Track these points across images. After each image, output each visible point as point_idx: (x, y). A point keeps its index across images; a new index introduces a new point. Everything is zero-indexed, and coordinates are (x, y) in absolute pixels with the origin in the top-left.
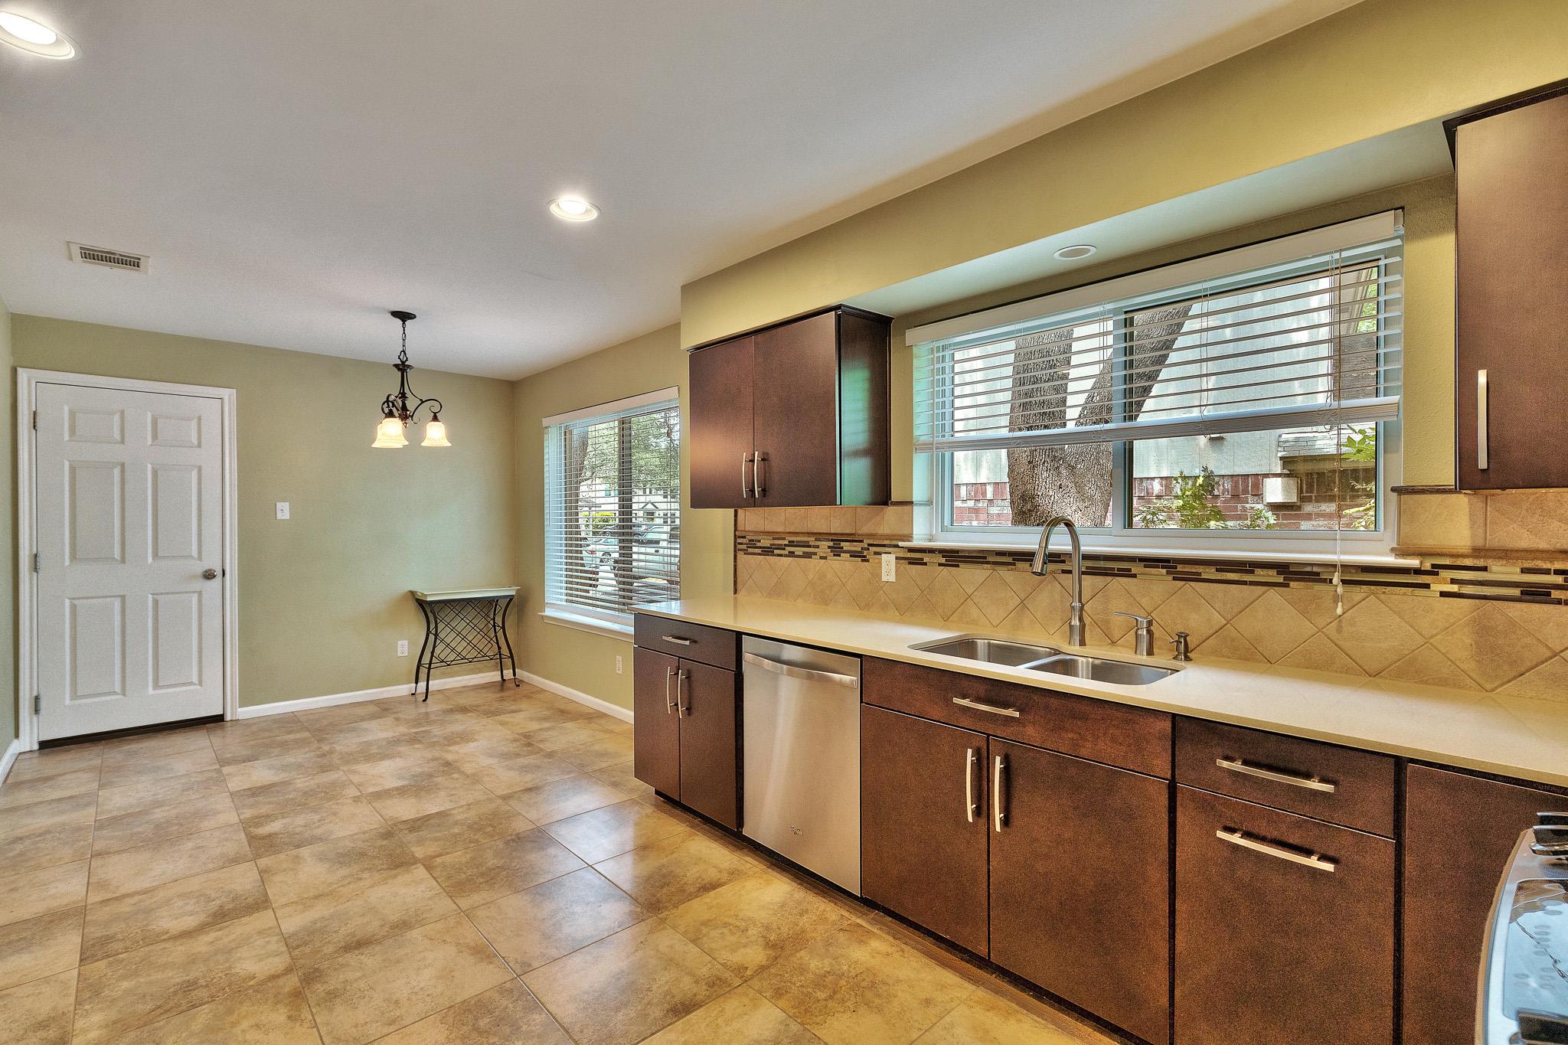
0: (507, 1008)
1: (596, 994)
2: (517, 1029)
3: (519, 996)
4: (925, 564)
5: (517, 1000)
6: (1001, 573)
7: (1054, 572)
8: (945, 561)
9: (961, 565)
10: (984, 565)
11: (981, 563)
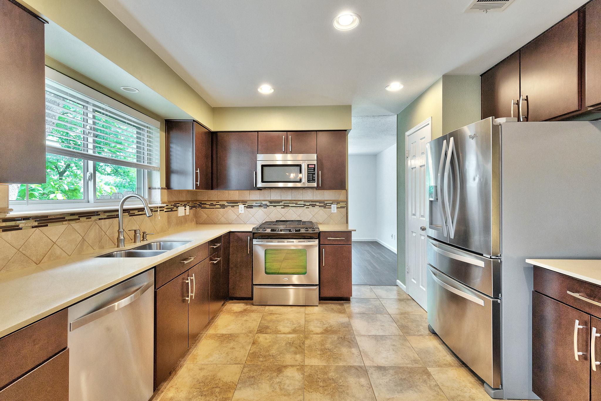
4: (21, 229)
6: (73, 225)
7: (96, 220)
8: (38, 224)
9: (49, 224)
10: (63, 222)
11: (62, 221)
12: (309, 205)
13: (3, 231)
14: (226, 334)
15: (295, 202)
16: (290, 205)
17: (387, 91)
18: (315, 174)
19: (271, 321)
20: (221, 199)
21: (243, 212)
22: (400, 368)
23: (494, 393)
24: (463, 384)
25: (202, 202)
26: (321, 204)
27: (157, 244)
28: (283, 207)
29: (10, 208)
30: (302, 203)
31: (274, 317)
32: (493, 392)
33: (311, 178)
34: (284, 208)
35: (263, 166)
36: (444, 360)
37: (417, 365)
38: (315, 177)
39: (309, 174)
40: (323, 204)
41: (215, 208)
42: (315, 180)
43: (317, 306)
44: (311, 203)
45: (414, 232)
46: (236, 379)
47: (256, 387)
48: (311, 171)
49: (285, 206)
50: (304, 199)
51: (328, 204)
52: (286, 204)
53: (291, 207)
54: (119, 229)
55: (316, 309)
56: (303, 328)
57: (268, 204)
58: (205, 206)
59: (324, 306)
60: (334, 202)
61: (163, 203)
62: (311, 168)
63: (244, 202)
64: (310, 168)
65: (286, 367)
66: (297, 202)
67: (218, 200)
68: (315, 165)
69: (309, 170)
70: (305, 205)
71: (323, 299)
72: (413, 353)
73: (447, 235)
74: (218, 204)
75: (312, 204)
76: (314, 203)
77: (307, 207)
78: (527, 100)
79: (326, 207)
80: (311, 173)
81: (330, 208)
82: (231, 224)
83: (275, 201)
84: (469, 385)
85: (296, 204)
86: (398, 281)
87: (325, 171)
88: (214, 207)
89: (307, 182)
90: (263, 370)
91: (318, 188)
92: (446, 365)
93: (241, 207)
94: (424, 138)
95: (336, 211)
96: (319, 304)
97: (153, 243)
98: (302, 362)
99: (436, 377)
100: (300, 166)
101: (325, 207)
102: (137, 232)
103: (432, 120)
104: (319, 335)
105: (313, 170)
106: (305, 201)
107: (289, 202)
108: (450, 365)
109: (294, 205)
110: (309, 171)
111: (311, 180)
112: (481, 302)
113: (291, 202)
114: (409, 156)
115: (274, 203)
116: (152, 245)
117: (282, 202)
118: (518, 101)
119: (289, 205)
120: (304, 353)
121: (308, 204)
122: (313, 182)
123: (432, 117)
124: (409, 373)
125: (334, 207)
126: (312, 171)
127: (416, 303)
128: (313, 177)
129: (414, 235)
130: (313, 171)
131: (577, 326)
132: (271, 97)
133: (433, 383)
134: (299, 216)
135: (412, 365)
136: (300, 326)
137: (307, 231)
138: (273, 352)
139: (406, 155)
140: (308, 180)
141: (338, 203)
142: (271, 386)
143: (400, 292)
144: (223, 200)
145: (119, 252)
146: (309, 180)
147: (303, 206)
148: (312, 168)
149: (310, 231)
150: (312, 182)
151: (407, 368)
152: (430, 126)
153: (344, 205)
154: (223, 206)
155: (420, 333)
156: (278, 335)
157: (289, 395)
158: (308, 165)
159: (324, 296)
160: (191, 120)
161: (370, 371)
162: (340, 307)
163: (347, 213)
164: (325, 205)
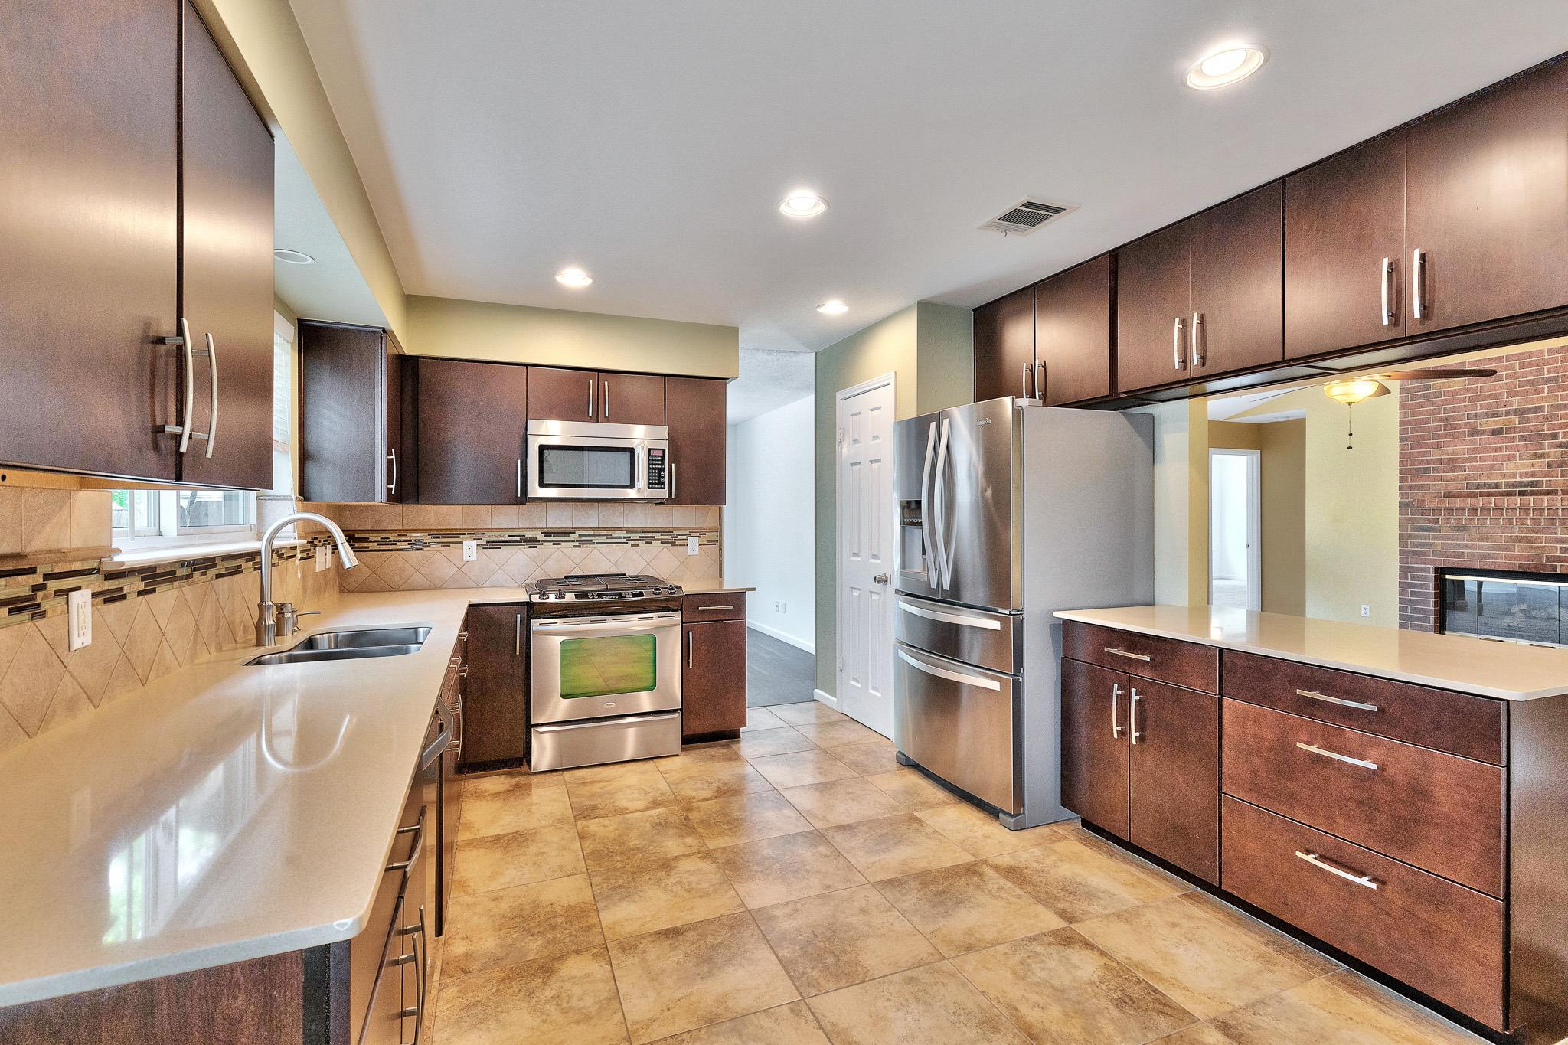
0: (812, 969)
1: (733, 962)
2: (802, 948)
3: (802, 977)
4: (125, 597)
5: (803, 973)
7: (215, 578)
8: (145, 586)
9: (159, 588)
10: (174, 583)
11: (171, 581)
12: (638, 538)
13: (106, 601)
14: (504, 835)
15: (605, 532)
16: (595, 539)
17: (819, 314)
18: (664, 470)
19: (593, 795)
20: (411, 528)
21: (474, 558)
22: (874, 821)
23: (1014, 822)
24: (971, 822)
25: (357, 536)
26: (666, 537)
27: (329, 638)
28: (577, 544)
29: (113, 547)
30: (624, 534)
31: (597, 788)
32: (1012, 820)
33: (655, 480)
34: (580, 547)
35: (542, 448)
36: (935, 798)
37: (897, 813)
38: (664, 477)
39: (650, 471)
40: (669, 537)
41: (397, 550)
42: (664, 483)
43: (678, 755)
44: (643, 535)
45: (856, 589)
46: (587, 895)
47: (637, 898)
48: (655, 464)
49: (582, 543)
50: (628, 526)
51: (680, 537)
52: (583, 538)
53: (597, 543)
54: (262, 600)
55: (677, 762)
56: (672, 797)
57: (541, 537)
58: (366, 544)
59: (693, 753)
60: (693, 532)
61: (300, 538)
62: (655, 456)
63: (475, 534)
64: (652, 456)
65: (676, 859)
66: (610, 532)
67: (405, 528)
68: (664, 450)
69: (652, 460)
70: (628, 539)
71: (690, 740)
72: (885, 797)
73: (938, 585)
74: (403, 538)
75: (646, 537)
76: (650, 535)
77: (633, 543)
78: (1044, 367)
79: (677, 542)
80: (655, 469)
81: (684, 545)
82: (440, 588)
83: (557, 531)
84: (978, 822)
85: (609, 536)
86: (817, 691)
87: (684, 464)
88: (391, 547)
89: (647, 487)
90: (634, 873)
91: (671, 501)
92: (939, 804)
93: (470, 546)
94: (880, 408)
95: (697, 552)
96: (683, 750)
97: (318, 636)
98: (702, 846)
99: (930, 822)
100: (631, 451)
101: (673, 544)
102: (285, 610)
103: (896, 378)
104: (711, 802)
105: (660, 462)
106: (629, 530)
107: (591, 533)
108: (946, 804)
109: (604, 539)
110: (652, 464)
111: (655, 484)
112: (995, 686)
113: (596, 533)
114: (844, 440)
115: (557, 535)
116: (317, 639)
117: (574, 533)
118: (1032, 365)
119: (591, 540)
120: (698, 833)
121: (636, 536)
122: (661, 488)
123: (895, 372)
124: (891, 824)
125: (693, 542)
126: (658, 464)
127: (861, 726)
128: (660, 476)
129: (856, 593)
130: (661, 465)
131: (1116, 692)
132: (585, 295)
133: (929, 831)
134: (616, 564)
135: (891, 814)
136: (662, 794)
137: (659, 594)
138: (634, 842)
139: (839, 437)
140: (649, 484)
141: (702, 533)
142: (665, 890)
143: (823, 709)
144: (418, 528)
145: (274, 656)
146: (652, 484)
147: (625, 540)
148: (659, 456)
149: (664, 595)
150: (658, 488)
151: (884, 819)
152: (891, 388)
153: (713, 538)
154: (419, 546)
155: (885, 769)
156: (626, 815)
157: (707, 895)
158: (649, 450)
159: (691, 733)
160: (379, 328)
161: (829, 835)
162: (725, 751)
163: (721, 556)
164: (674, 538)
